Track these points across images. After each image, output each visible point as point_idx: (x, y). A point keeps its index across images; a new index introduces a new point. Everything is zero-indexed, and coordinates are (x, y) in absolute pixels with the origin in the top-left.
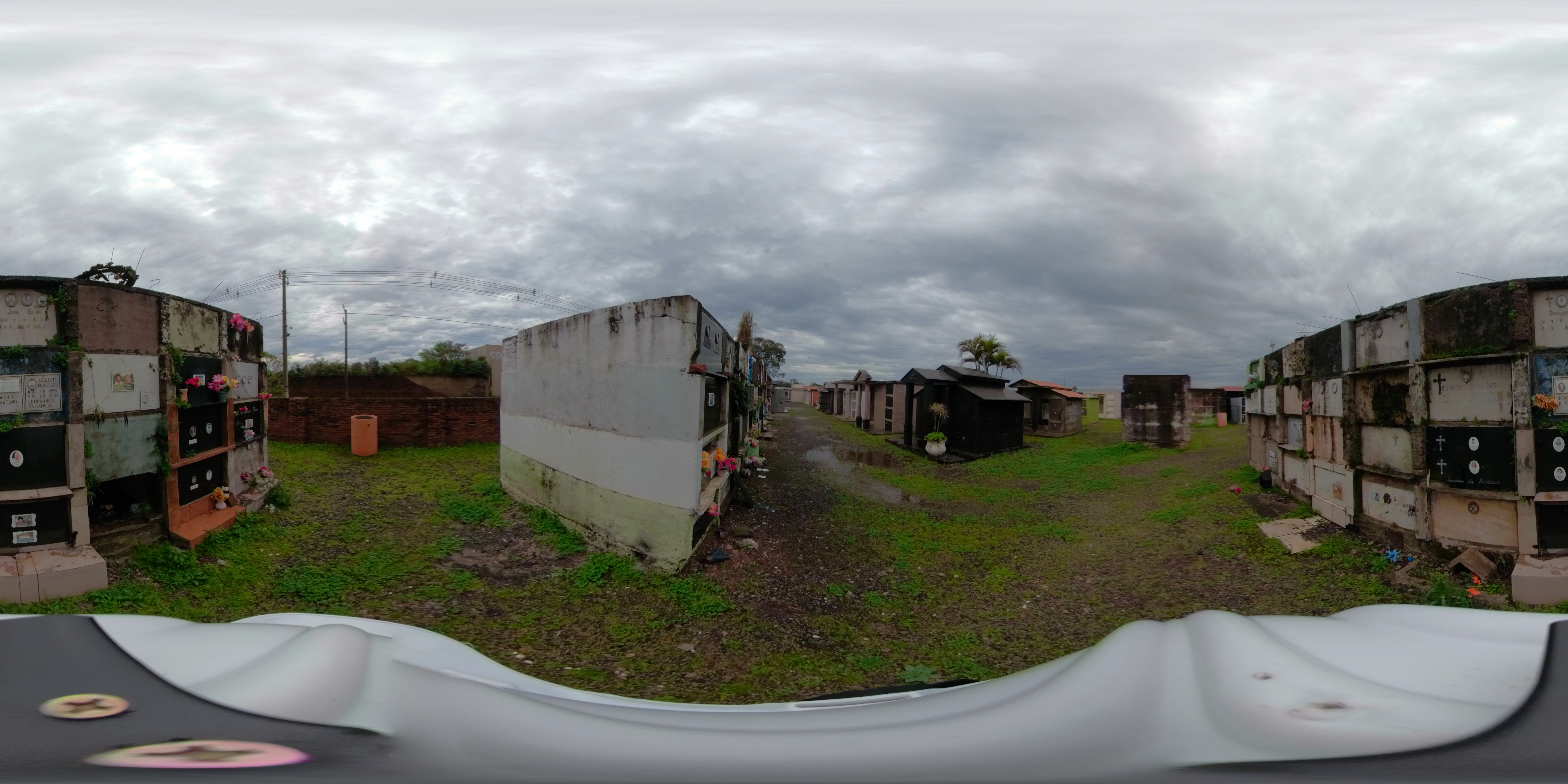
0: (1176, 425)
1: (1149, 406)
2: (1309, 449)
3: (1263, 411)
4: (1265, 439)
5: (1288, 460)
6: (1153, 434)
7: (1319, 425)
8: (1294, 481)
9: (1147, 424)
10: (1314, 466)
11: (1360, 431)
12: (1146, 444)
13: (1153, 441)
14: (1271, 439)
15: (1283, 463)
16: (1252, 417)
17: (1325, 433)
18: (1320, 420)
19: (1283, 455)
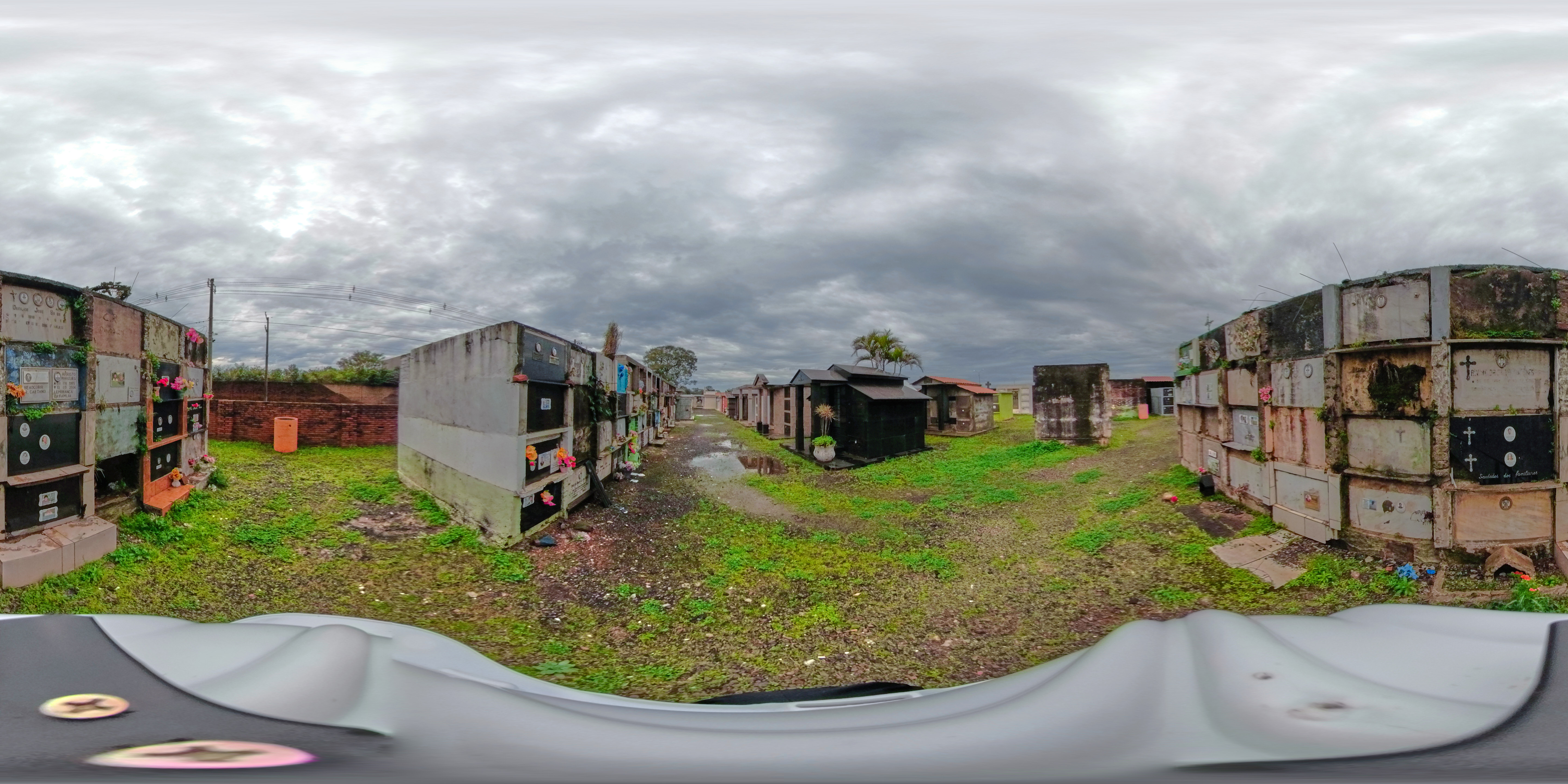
0: (1094, 419)
1: (1064, 400)
2: (1269, 449)
3: (1198, 402)
4: (1201, 435)
5: (1234, 460)
6: (1069, 431)
7: (1282, 418)
8: (1246, 488)
9: (1062, 420)
10: (1275, 470)
11: (1346, 426)
12: (1062, 442)
13: (1070, 439)
14: (1208, 435)
15: (1228, 465)
16: (1183, 411)
17: (1292, 428)
18: (1284, 412)
19: (1227, 455)
